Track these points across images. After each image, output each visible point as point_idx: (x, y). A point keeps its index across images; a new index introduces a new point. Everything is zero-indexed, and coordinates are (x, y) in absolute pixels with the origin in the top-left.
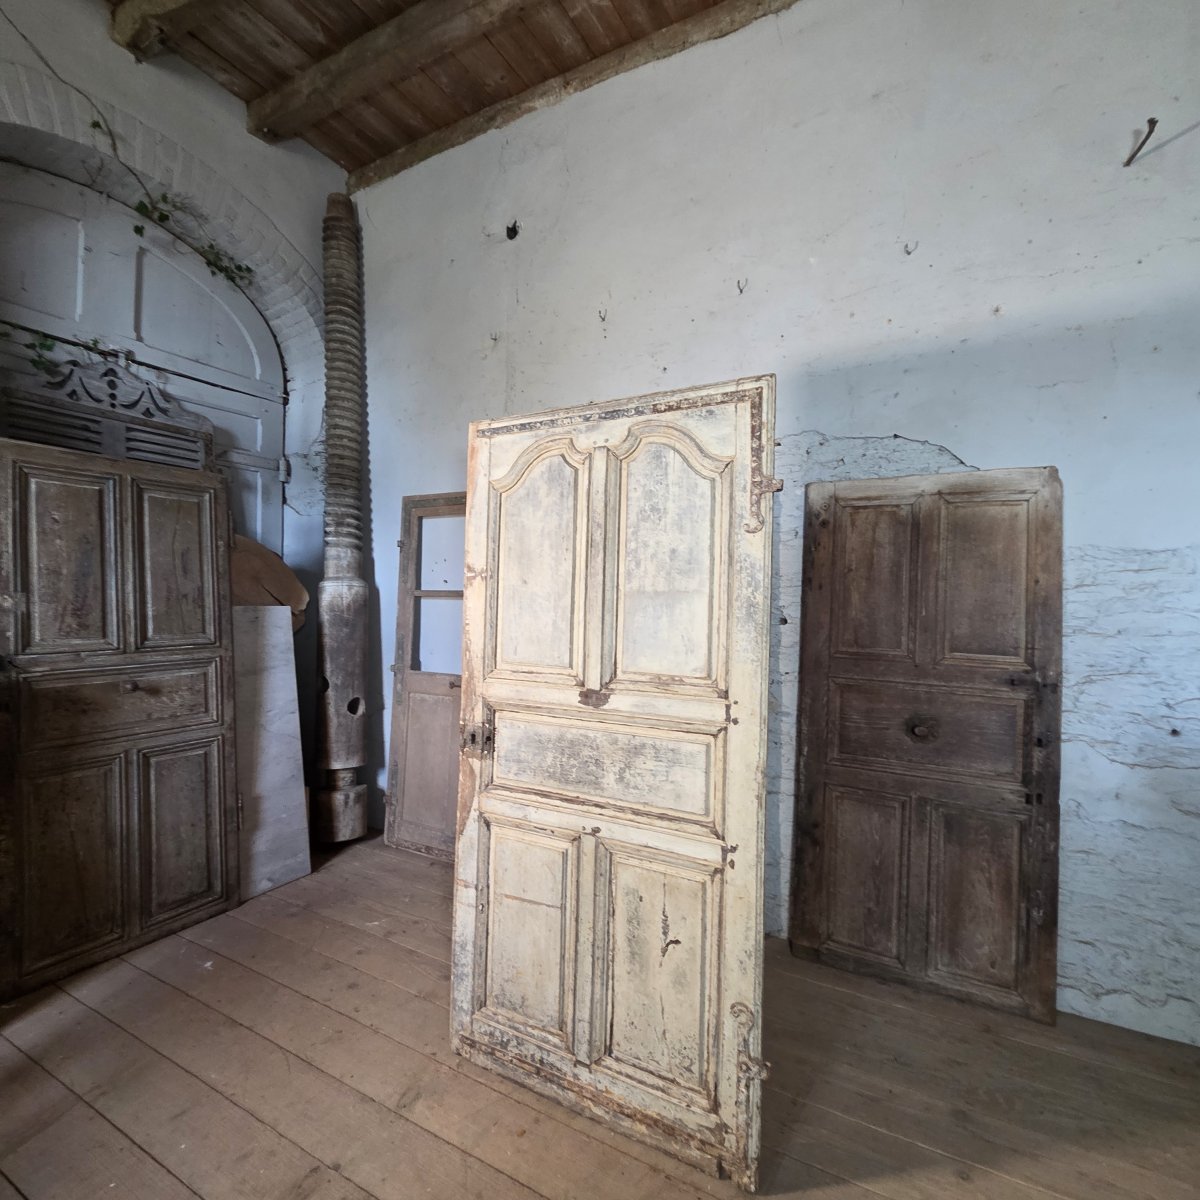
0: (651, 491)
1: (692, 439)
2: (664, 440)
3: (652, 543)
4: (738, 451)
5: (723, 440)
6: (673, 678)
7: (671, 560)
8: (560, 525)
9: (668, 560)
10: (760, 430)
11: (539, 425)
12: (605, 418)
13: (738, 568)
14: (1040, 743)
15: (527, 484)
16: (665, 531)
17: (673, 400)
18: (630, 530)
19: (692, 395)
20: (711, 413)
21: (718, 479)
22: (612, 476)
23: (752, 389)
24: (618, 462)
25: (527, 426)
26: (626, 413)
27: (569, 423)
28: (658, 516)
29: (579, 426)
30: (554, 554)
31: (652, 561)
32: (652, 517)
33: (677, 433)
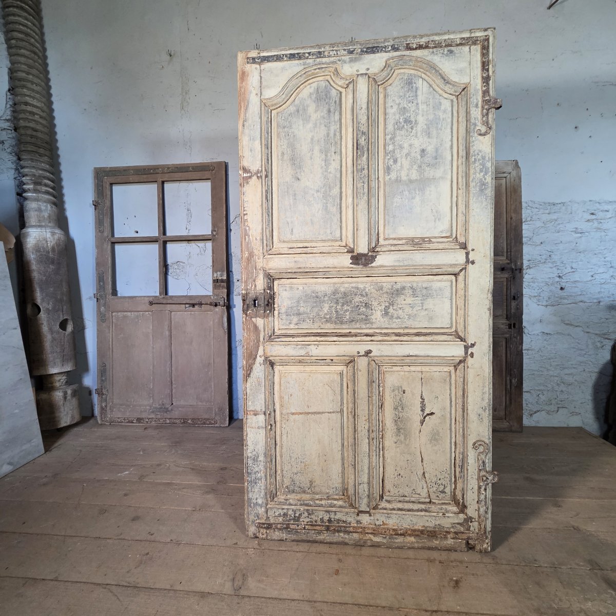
0: (404, 108)
1: (437, 71)
3: (406, 145)
4: (472, 79)
5: (460, 71)
6: (423, 239)
7: (422, 157)
8: (328, 135)
9: (419, 157)
10: (488, 65)
11: (307, 55)
12: (366, 52)
13: (473, 160)
14: (514, 298)
15: (297, 102)
16: (416, 137)
17: (423, 41)
18: (388, 137)
19: (437, 38)
20: (451, 52)
21: (455, 100)
22: (372, 96)
23: (483, 36)
24: (377, 87)
25: (296, 56)
26: (384, 49)
27: (334, 55)
28: (410, 126)
29: (343, 58)
30: (323, 156)
31: (407, 158)
32: (405, 127)
33: (425, 66)
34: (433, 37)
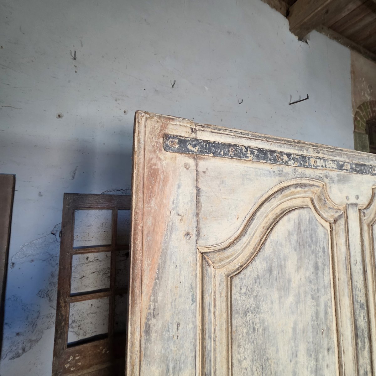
8: (317, 313)
11: (285, 158)
25: (269, 156)
26: (370, 170)
27: (322, 166)
29: (331, 173)
30: (313, 363)
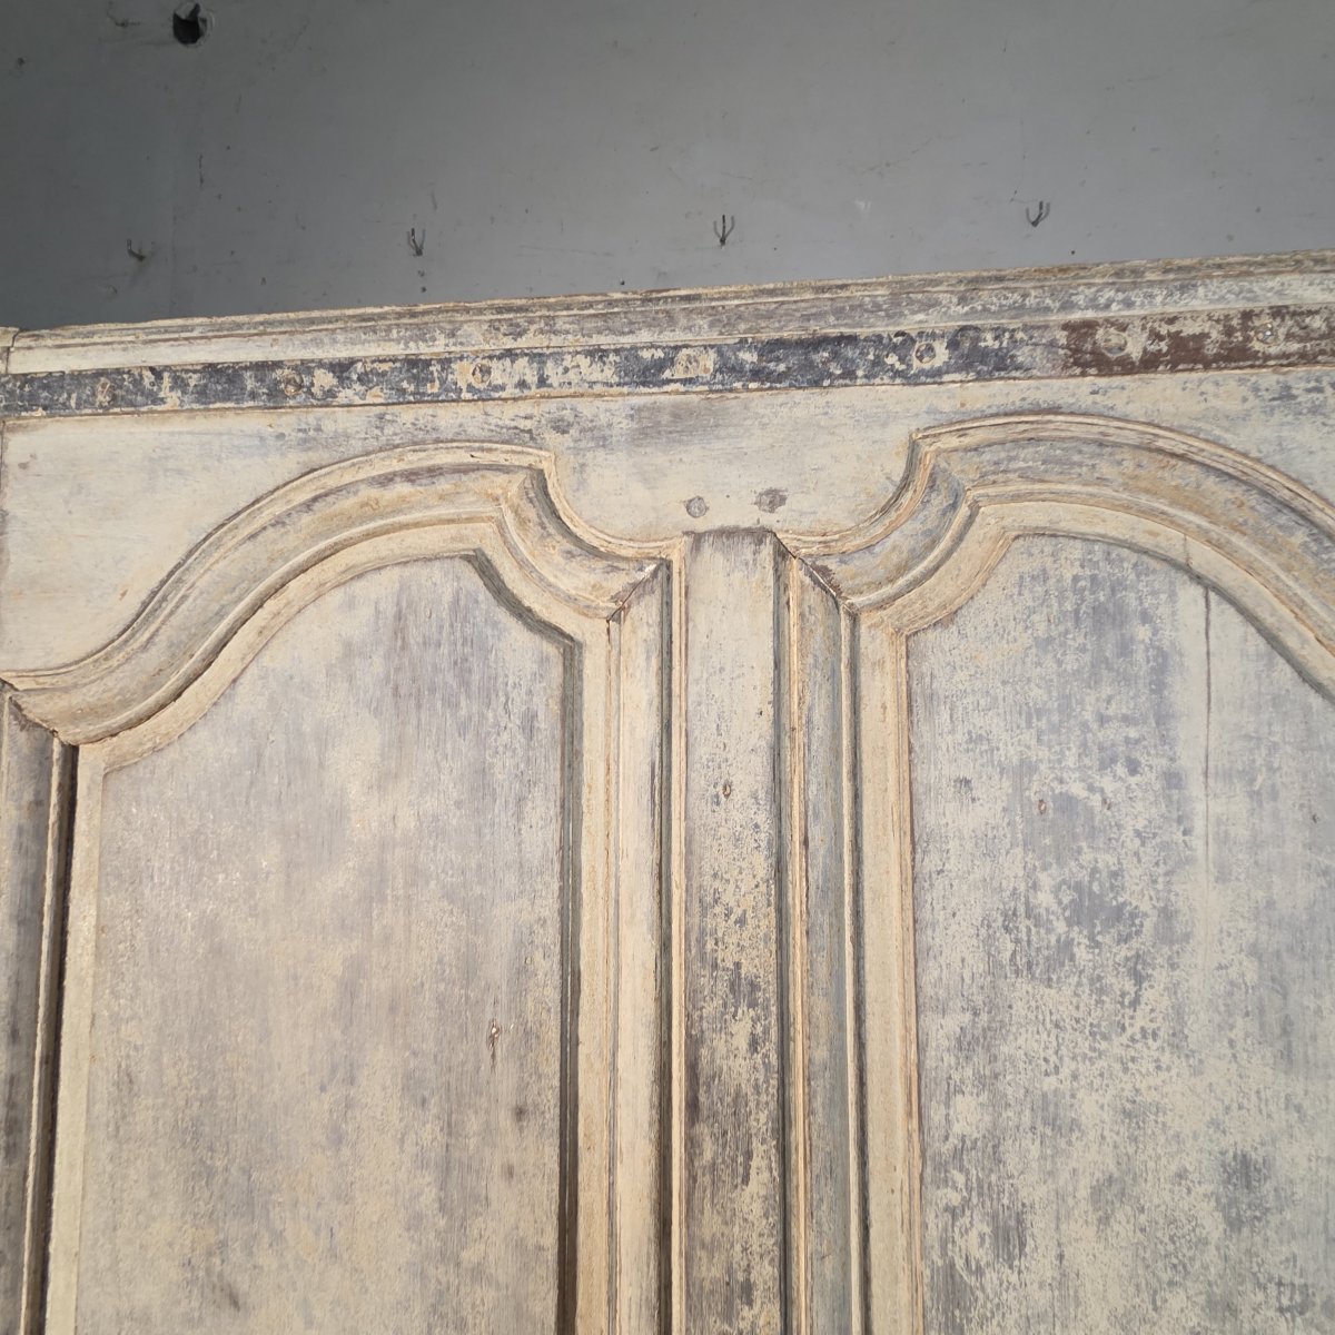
0: (1067, 804)
2: (1117, 524)
3: (1091, 1108)
7: (1234, 1225)
9: (1213, 1226)
11: (324, 379)
12: (757, 374)
15: (248, 701)
16: (1177, 1041)
17: (1199, 311)
18: (944, 1029)
19: (1312, 292)
22: (810, 700)
24: (845, 623)
25: (250, 383)
26: (892, 360)
27: (522, 384)
28: (1124, 952)
29: (587, 408)
30: (429, 1133)
31: (1105, 1220)
32: (1082, 954)
33: (1223, 492)
34: (1274, 283)
